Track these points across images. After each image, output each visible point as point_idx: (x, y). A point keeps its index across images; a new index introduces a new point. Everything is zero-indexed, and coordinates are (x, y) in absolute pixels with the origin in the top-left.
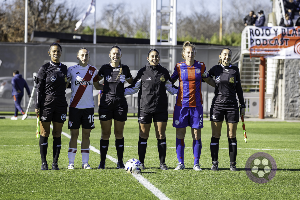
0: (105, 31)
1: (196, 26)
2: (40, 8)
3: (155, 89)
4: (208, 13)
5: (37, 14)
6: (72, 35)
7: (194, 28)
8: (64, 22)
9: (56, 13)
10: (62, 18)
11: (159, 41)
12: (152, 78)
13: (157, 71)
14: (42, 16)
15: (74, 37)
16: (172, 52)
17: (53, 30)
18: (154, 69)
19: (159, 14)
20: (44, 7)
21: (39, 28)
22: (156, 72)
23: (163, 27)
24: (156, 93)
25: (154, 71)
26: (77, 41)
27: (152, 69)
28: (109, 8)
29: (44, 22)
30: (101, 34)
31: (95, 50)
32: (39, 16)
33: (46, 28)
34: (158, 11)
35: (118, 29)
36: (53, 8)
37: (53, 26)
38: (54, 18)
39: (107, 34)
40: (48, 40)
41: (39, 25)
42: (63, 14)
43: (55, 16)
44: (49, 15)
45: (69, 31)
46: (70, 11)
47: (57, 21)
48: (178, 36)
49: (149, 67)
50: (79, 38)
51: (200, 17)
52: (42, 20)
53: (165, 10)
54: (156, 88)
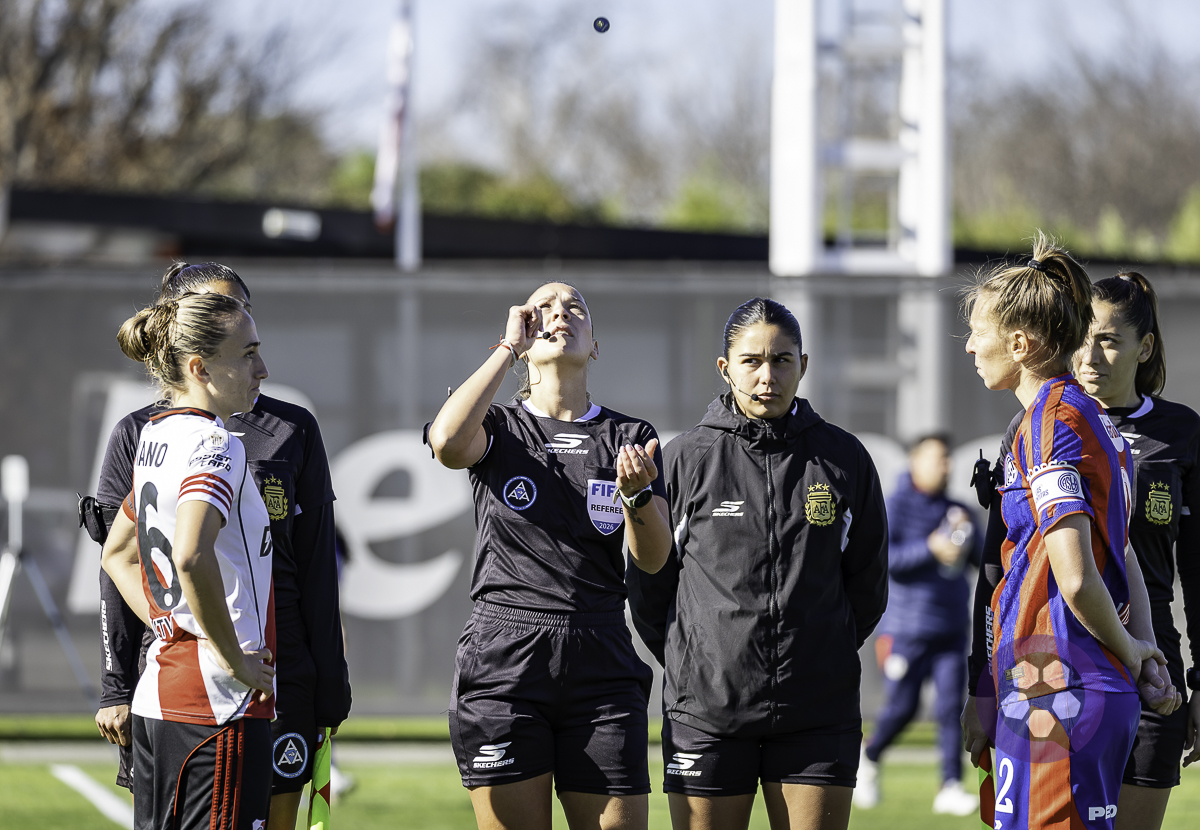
0: (473, 178)
1: (1083, 148)
2: (49, 37)
3: (768, 576)
4: (1160, 61)
5: (28, 72)
6: (256, 209)
7: (1064, 154)
8: (203, 123)
9: (153, 61)
10: (194, 98)
11: (830, 243)
12: (749, 504)
13: (783, 458)
14: (65, 86)
15: (276, 223)
16: (921, 316)
17: (133, 177)
18: (766, 447)
19: (833, 66)
20: (73, 25)
21: (46, 162)
22: (777, 464)
23: (862, 154)
24: (776, 604)
25: (764, 454)
26: (289, 249)
27: (752, 441)
28: (507, 31)
29: (72, 126)
30: (449, 202)
31: (409, 310)
32: (43, 81)
33: (88, 162)
34: (824, 48)
35: (566, 164)
36: (134, 35)
37: (133, 147)
38: (140, 100)
39: (489, 202)
40: (101, 242)
41: (40, 143)
42: (200, 71)
43: (148, 85)
44: (109, 82)
45: (243, 182)
46: (242, 53)
47: (162, 119)
48: (956, 212)
49: (728, 430)
50: (304, 225)
51: (1104, 86)
52: (61, 113)
53: (872, 39)
54: (779, 574)
